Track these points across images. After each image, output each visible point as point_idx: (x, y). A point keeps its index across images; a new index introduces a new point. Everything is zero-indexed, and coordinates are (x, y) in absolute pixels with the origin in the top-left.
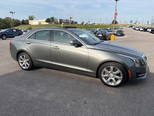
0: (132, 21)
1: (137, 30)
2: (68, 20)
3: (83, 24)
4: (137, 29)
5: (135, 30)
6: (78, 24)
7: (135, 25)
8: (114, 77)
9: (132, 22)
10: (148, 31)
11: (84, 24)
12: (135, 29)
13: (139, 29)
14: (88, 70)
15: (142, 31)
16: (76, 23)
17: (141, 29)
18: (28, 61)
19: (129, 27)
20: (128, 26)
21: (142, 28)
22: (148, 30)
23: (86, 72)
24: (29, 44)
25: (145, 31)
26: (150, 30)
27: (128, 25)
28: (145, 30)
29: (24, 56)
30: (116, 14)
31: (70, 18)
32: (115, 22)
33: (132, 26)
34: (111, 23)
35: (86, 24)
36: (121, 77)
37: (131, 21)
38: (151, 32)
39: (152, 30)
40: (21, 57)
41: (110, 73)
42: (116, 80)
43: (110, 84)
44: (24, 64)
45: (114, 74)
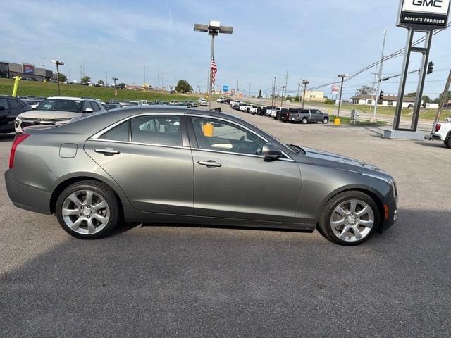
0: (227, 87)
1: (243, 111)
2: (32, 67)
3: (87, 85)
4: (242, 108)
5: (239, 110)
6: (72, 83)
7: (233, 97)
8: (357, 224)
9: (227, 90)
10: (270, 116)
11: (90, 84)
12: (236, 108)
13: (249, 109)
14: (298, 215)
15: (254, 114)
16: (63, 78)
17: (253, 110)
18: (105, 209)
19: (222, 102)
20: (220, 100)
21: (254, 107)
22: (268, 112)
23: (294, 219)
24: (113, 154)
25: (261, 115)
26: (274, 113)
27: (218, 96)
28: (262, 112)
31: (58, 63)
32: (184, 87)
33: (228, 101)
34: (171, 88)
35: (97, 85)
36: (371, 221)
37: (225, 87)
38: (276, 118)
39: (277, 112)
40: (73, 197)
41: (349, 215)
42: (361, 226)
43: (347, 239)
44: (86, 219)
45: (357, 217)
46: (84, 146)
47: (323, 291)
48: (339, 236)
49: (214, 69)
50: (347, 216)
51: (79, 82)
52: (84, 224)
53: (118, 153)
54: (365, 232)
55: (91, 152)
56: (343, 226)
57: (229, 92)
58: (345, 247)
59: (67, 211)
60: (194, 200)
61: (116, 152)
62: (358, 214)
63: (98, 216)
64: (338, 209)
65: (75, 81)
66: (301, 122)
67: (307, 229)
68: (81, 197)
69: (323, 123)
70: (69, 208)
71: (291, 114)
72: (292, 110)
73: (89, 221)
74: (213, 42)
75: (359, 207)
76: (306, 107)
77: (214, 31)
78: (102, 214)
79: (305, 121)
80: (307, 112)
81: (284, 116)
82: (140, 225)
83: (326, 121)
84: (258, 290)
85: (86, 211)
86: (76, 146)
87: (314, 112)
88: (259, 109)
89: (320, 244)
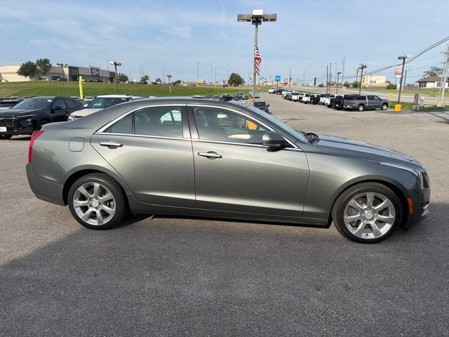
0: (279, 77)
1: (295, 101)
2: (98, 70)
3: (146, 83)
4: (295, 97)
5: (291, 100)
6: (132, 83)
7: (286, 87)
8: (375, 220)
9: (279, 80)
10: (324, 104)
11: (149, 82)
12: (288, 98)
13: (301, 98)
14: (306, 209)
15: (306, 103)
16: (124, 78)
17: (305, 99)
19: (274, 93)
20: (272, 91)
21: (307, 96)
22: (322, 100)
23: (303, 213)
24: (114, 147)
25: (314, 104)
26: (328, 101)
27: (270, 87)
28: (315, 101)
29: (97, 185)
30: (256, 58)
31: (116, 64)
32: (236, 80)
33: (280, 92)
35: (155, 83)
36: (391, 216)
37: (277, 77)
38: (329, 106)
39: (331, 100)
40: (82, 190)
41: (365, 209)
42: (380, 223)
43: (364, 236)
44: (95, 210)
45: (374, 211)
46: (91, 140)
47: (319, 293)
48: (354, 232)
49: (257, 59)
50: (363, 211)
51: (139, 81)
52: (93, 215)
53: (121, 146)
54: (386, 228)
55: (96, 145)
56: (359, 222)
57: (282, 81)
58: (362, 245)
59: (78, 203)
60: (196, 193)
61: (119, 145)
62: (376, 208)
63: (106, 208)
64: (353, 202)
65: (135, 81)
66: (356, 109)
67: (318, 224)
68: (90, 189)
69: (382, 109)
70: (80, 200)
71: (346, 101)
72: (347, 97)
73: (98, 212)
74: (257, 31)
75: (377, 201)
76: (363, 93)
77: (257, 20)
78: (109, 206)
79: (361, 108)
80: (364, 98)
81: (338, 104)
82: (151, 217)
83: (385, 107)
84: (247, 288)
85: (95, 203)
86: (84, 140)
87: (371, 98)
88: (312, 97)
89: (333, 240)
